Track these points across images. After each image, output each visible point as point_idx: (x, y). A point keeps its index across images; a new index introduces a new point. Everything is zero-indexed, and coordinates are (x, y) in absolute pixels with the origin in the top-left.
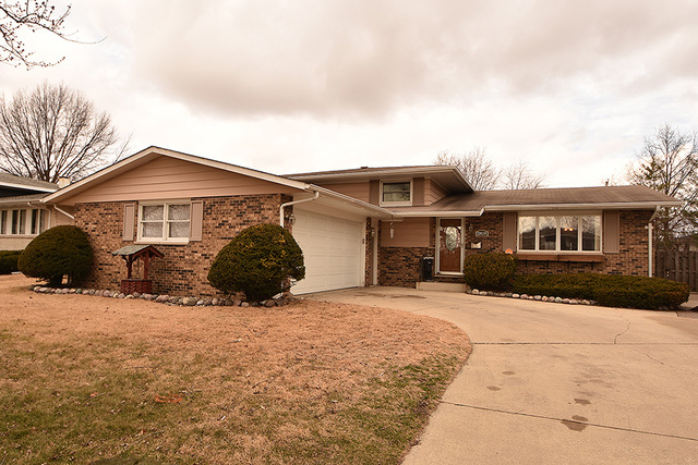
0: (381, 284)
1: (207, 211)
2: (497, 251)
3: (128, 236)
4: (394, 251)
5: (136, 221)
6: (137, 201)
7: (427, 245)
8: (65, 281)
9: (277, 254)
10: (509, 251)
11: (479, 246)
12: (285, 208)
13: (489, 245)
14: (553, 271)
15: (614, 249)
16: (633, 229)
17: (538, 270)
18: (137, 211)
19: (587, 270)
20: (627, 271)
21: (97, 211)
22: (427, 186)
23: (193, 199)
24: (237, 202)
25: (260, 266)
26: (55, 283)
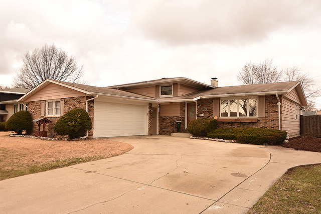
0: (160, 134)
1: (65, 104)
2: (211, 117)
3: (43, 115)
4: (165, 118)
5: (45, 108)
6: (46, 101)
7: (179, 115)
8: (24, 132)
9: (75, 120)
10: (216, 118)
11: (203, 115)
12: (88, 102)
13: (207, 115)
14: (236, 127)
15: (263, 115)
16: (271, 105)
17: (229, 127)
18: (45, 104)
19: (251, 126)
20: (269, 126)
21: (34, 105)
22: (179, 87)
23: (61, 99)
24: (74, 100)
25: (68, 125)
26: (20, 133)
